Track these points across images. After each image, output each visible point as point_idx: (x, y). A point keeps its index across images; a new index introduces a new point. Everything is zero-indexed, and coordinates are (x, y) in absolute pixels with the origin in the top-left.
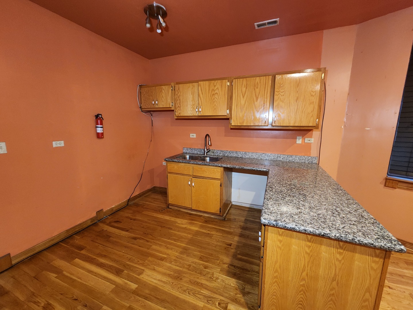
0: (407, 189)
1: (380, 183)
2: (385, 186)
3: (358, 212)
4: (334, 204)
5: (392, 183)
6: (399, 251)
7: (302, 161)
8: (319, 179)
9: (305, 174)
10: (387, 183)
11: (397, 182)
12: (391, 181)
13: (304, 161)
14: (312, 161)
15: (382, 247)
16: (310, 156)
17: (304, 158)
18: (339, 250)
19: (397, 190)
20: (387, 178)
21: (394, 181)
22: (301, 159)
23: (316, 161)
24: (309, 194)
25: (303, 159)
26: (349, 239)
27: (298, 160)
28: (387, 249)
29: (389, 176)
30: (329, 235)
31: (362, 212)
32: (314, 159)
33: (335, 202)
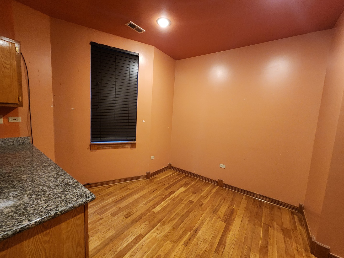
0: (102, 149)
1: (88, 149)
2: (91, 150)
3: (65, 182)
4: (41, 184)
5: (94, 147)
6: (91, 200)
7: (9, 144)
8: (29, 161)
9: (10, 159)
10: (92, 148)
11: (97, 145)
12: (93, 146)
13: (11, 144)
14: (23, 142)
15: (80, 205)
16: (19, 137)
17: (12, 140)
18: (45, 232)
19: (98, 151)
20: (91, 144)
21: (95, 145)
22: (6, 142)
23: (28, 141)
24: (10, 185)
25: (10, 142)
26: (51, 216)
27: (3, 144)
28: (84, 204)
29: (92, 143)
30: (28, 226)
31: (68, 180)
32: (25, 140)
33: (43, 181)
